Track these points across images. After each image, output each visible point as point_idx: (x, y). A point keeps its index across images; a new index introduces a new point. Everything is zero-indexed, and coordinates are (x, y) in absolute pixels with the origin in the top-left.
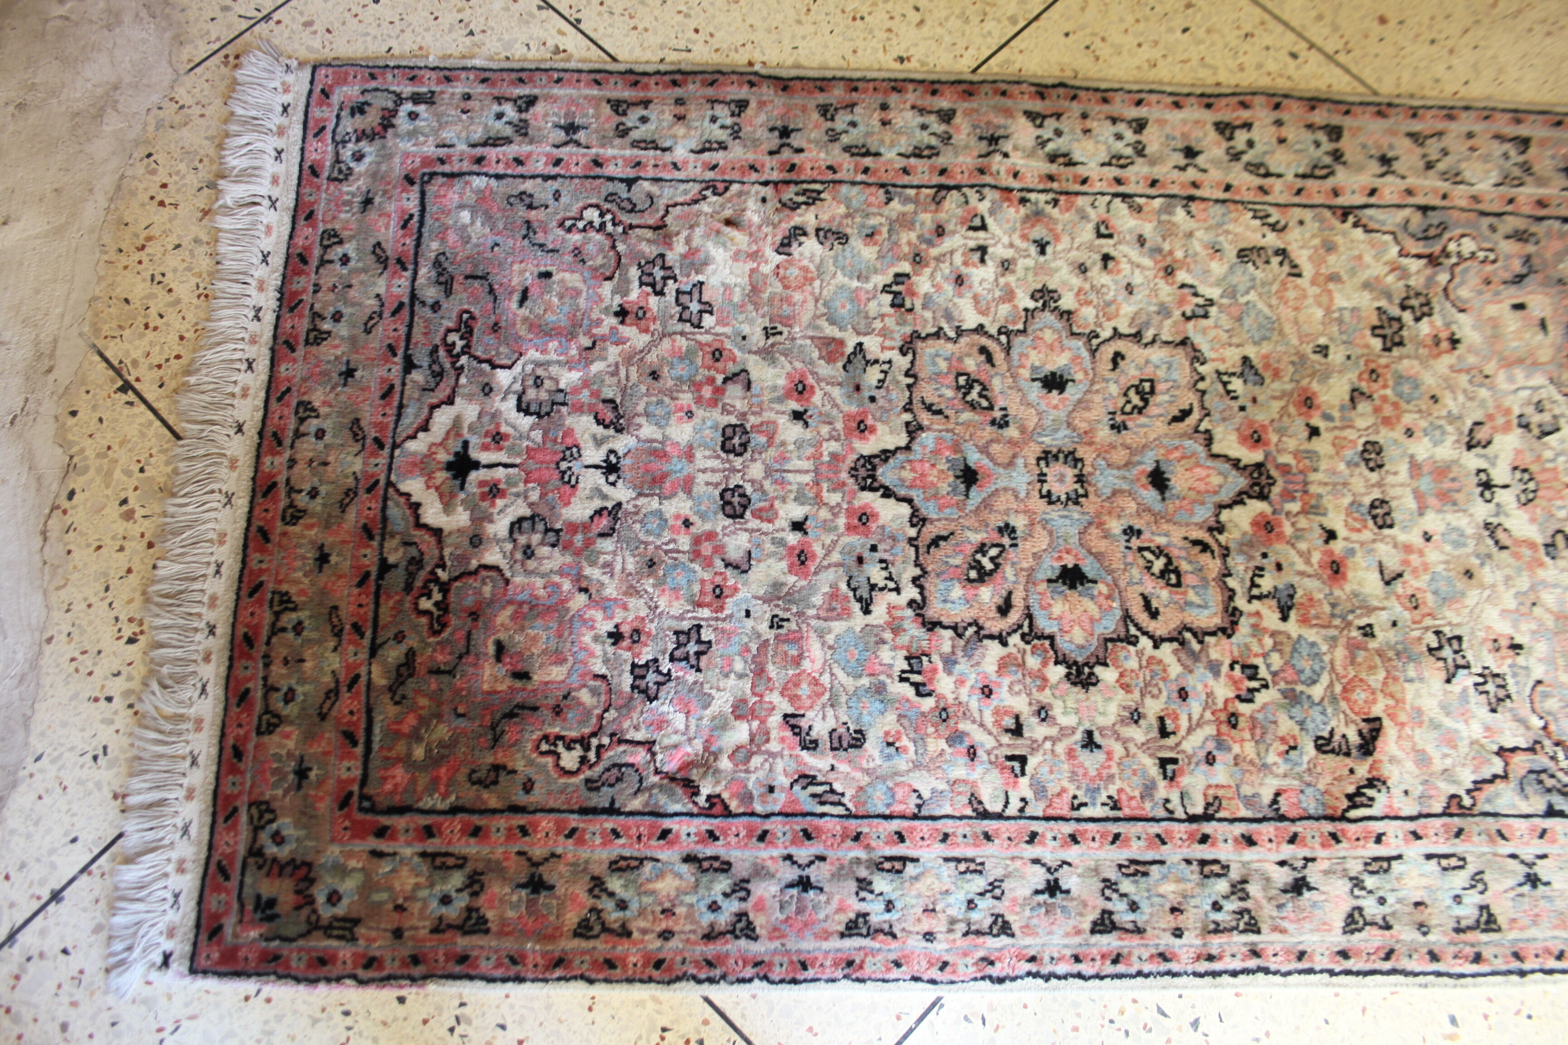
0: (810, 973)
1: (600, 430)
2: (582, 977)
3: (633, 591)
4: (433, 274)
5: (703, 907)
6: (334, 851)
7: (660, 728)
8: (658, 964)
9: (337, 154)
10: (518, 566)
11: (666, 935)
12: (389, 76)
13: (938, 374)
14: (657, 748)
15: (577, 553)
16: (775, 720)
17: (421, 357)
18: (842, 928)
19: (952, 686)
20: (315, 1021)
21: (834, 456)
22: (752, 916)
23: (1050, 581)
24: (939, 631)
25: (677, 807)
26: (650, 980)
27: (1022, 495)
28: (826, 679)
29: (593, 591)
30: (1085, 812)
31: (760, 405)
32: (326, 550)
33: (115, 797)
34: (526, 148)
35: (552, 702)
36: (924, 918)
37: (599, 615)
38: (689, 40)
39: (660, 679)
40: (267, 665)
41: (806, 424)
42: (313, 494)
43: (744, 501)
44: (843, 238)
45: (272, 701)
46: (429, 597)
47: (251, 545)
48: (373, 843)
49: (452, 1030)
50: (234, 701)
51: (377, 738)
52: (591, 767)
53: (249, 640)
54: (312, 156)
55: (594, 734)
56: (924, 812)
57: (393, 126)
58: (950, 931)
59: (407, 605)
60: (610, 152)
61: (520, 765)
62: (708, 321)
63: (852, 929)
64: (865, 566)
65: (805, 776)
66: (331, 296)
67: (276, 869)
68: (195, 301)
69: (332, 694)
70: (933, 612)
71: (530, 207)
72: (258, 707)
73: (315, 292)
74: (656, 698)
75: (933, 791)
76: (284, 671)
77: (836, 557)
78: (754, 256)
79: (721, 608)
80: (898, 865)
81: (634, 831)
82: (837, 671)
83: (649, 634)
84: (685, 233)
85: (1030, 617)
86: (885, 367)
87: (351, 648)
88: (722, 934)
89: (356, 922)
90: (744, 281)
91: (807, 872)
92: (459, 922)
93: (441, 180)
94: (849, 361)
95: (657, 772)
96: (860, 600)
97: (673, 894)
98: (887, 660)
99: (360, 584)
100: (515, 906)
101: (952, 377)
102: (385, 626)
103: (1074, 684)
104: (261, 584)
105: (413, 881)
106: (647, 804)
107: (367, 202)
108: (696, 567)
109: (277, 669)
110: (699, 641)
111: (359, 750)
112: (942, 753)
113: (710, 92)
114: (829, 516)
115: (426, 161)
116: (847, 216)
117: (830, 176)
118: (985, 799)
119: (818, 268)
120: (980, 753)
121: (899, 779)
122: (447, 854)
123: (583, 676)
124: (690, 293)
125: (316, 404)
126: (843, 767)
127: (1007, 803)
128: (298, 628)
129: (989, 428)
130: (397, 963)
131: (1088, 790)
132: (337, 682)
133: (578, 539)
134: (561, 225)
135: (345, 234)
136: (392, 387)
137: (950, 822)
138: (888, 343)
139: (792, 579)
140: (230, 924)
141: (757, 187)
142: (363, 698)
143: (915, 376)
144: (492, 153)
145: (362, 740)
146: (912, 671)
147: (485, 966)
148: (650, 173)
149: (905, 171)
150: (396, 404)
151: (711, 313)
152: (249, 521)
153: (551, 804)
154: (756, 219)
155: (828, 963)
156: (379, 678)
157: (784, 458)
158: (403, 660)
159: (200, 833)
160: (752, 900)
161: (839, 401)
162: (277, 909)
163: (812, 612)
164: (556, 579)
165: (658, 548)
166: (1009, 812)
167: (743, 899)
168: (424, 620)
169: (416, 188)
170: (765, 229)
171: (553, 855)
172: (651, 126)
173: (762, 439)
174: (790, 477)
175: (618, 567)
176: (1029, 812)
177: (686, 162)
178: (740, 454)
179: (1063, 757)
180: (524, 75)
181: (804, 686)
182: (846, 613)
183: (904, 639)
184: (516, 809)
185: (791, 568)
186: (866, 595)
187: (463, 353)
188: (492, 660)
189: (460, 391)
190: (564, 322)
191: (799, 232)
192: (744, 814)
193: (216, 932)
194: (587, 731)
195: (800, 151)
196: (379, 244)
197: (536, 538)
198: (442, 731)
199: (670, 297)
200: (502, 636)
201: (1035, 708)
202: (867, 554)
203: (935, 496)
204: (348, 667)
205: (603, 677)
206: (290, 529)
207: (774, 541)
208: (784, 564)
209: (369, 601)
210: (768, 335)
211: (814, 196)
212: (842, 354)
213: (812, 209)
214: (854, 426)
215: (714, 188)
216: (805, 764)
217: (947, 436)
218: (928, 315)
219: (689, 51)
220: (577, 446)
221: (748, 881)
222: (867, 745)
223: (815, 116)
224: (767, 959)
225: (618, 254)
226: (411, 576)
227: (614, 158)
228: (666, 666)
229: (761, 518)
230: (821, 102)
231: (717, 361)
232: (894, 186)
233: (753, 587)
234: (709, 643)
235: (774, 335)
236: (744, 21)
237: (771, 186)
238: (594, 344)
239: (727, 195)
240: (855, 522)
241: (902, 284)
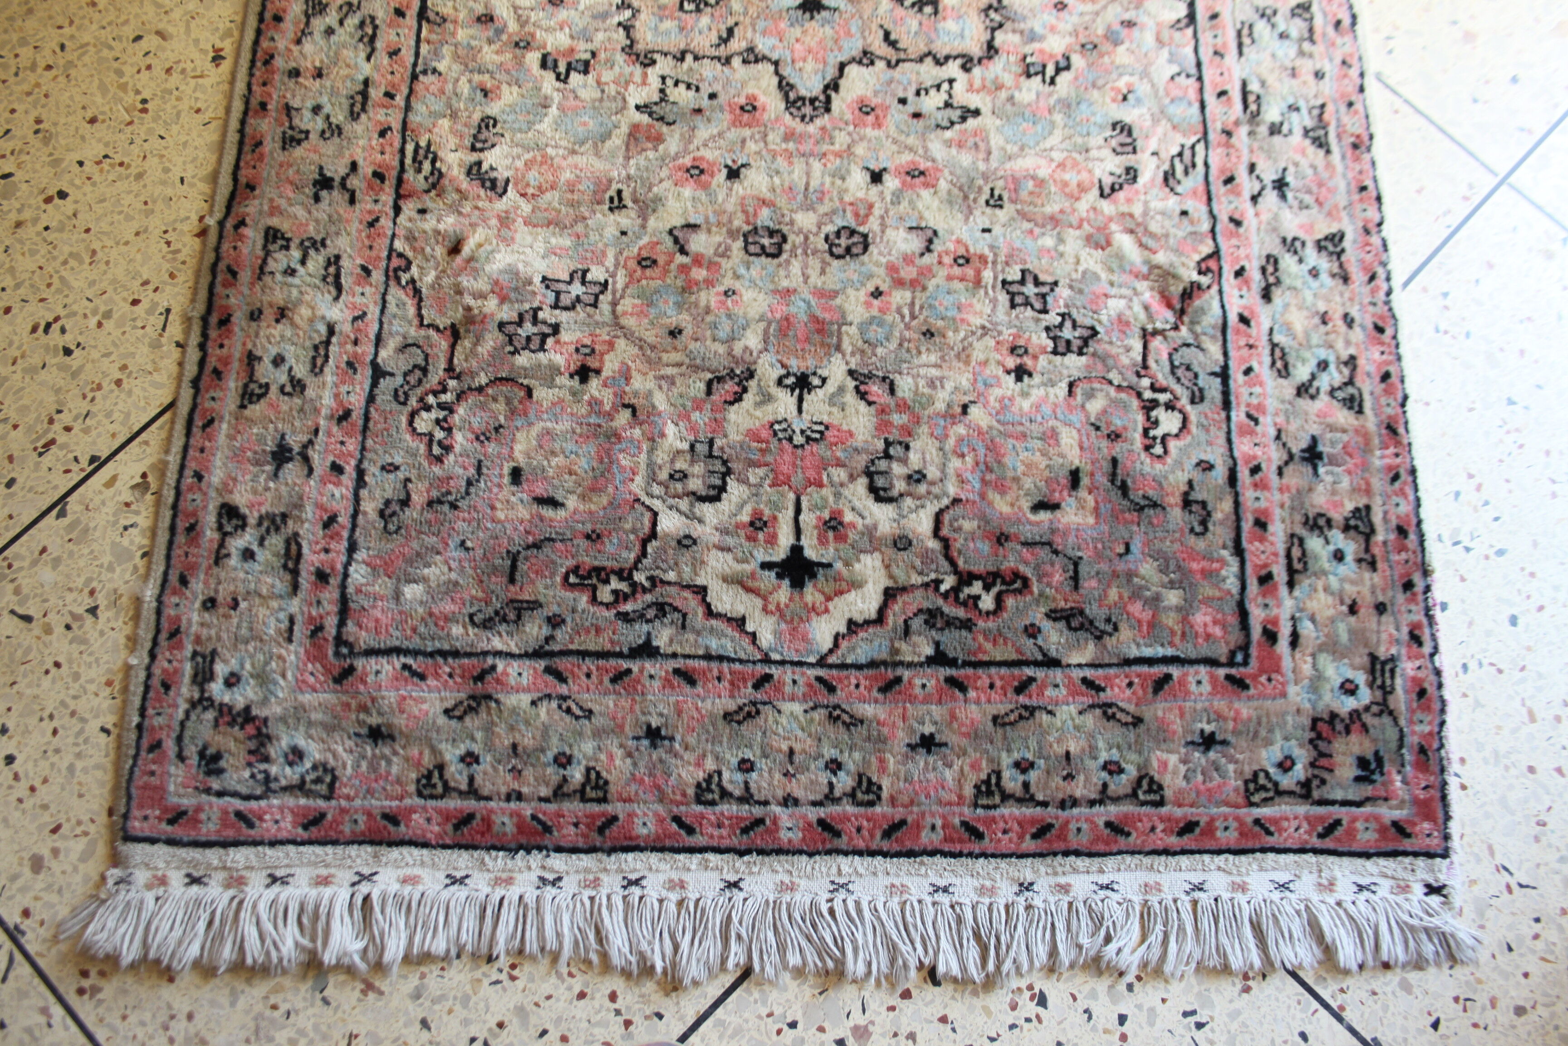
0: (1369, 183)
1: (749, 399)
2: (1403, 405)
3: (964, 355)
4: (503, 628)
5: (1314, 284)
6: (1297, 694)
7: (1128, 324)
8: (1380, 330)
9: (285, 789)
10: (936, 490)
11: (1348, 320)
12: (158, 721)
13: (682, 29)
14: (1150, 327)
15: (918, 421)
16: (1107, 207)
17: (635, 634)
18: (1321, 153)
19: (1056, 37)
20: (1478, 704)
21: (787, 138)
22: (1320, 236)
24: (997, 43)
25: (1216, 305)
26: (1394, 337)
28: (1058, 156)
29: (966, 399)
31: (718, 214)
32: (916, 739)
33: (1247, 990)
34: (309, 512)
35: (1104, 444)
36: (1301, 78)
37: (996, 393)
38: (150, 312)
39: (1068, 324)
40: (1075, 802)
41: (745, 166)
42: (834, 766)
43: (844, 234)
44: (488, 122)
45: (1121, 792)
46: (977, 598)
47: (908, 845)
48: (1283, 645)
49: (1468, 549)
50: (1122, 842)
51: (1160, 652)
52: (1176, 398)
53: (1043, 831)
54: (287, 826)
55: (1139, 395)
56: (1193, 71)
57: (247, 709)
58: (1312, 56)
59: (991, 624)
60: (326, 402)
61: (1182, 477)
62: (597, 274)
64: (924, 111)
65: (1166, 180)
66: (529, 773)
67: (1323, 762)
68: (519, 983)
69: (1109, 712)
70: (975, 48)
71: (405, 502)
72: (1127, 808)
73: (520, 797)
74: (1092, 328)
75: (1171, 61)
76: (1082, 778)
77: (913, 141)
78: (505, 221)
79: (983, 259)
80: (1251, 98)
81: (1245, 352)
82: (1048, 144)
83: (1016, 336)
84: (469, 300)
86: (670, 82)
87: (1049, 692)
88: (1341, 266)
89: (1373, 658)
90: (541, 233)
91: (1268, 183)
92: (1361, 539)
93: (351, 627)
94: (661, 119)
96: (963, 119)
97: (1305, 313)
98: (1033, 96)
99: (963, 689)
100: (1337, 478)
101: (683, 16)
102: (1019, 651)
104: (965, 824)
105: (1321, 595)
106: (1213, 337)
107: (376, 734)
108: (931, 284)
109: (1079, 789)
110: (1022, 282)
111: (1175, 671)
112: (1131, 52)
113: (245, 276)
114: (864, 144)
115: (315, 654)
116: (455, 117)
117: (395, 134)
118: (1174, 17)
119: (529, 150)
120: (1127, 16)
121: (1161, 93)
122: (1288, 556)
123: (1071, 409)
124: (558, 294)
125: (701, 775)
126: (1153, 144)
128: (1023, 766)
130: (1413, 607)
132: (1092, 706)
133: (899, 419)
134: (439, 460)
135: (428, 760)
136: (677, 671)
137: (1201, 50)
139: (943, 185)
140: (1389, 813)
141: (401, 219)
142: (1112, 671)
143: (683, 53)
144: (311, 559)
145: (1164, 669)
146: (1043, 73)
147: (1405, 508)
148: (366, 349)
149: (394, 53)
150: (703, 664)
151: (585, 272)
152: (872, 853)
153: (1222, 441)
154: (450, 220)
155: (1358, 167)
156: (1087, 652)
157: (790, 190)
158: (1062, 624)
159: (1286, 868)
160: (1302, 235)
161: (714, 131)
162: (1370, 756)
163: (981, 166)
164: (951, 442)
165: (908, 327)
167: (1303, 244)
168: (1010, 602)
169: (359, 664)
170: (468, 209)
171: (1278, 437)
172: (290, 352)
173: (765, 212)
174: (814, 184)
175: (934, 372)
177: (354, 306)
178: (784, 239)
180: (181, 525)
181: (1067, 177)
182: (980, 133)
183: (1008, 79)
184: (1232, 479)
185: (926, 185)
186: (958, 112)
187: (630, 577)
188: (1058, 513)
189: (686, 579)
190: (591, 448)
191: (474, 171)
192: (1214, 240)
193: (1400, 829)
194: (1135, 403)
195: (354, 166)
196: (447, 712)
197: (897, 469)
198: (1148, 569)
199: (563, 317)
200: (1026, 504)
202: (910, 108)
203: (836, 41)
204: (1074, 693)
205: (1071, 385)
206: (885, 794)
207: (896, 203)
208: (926, 194)
209: (983, 677)
210: (622, 207)
211: (422, 152)
212: (650, 126)
213: (440, 154)
214: (746, 116)
215: (396, 270)
216: (1153, 180)
217: (761, 24)
218: (600, 36)
219: (168, 311)
220: (772, 425)
221: (1284, 240)
222: (1127, 120)
223: (298, 152)
224: (1361, 224)
225: (492, 383)
226: (951, 623)
227: (337, 396)
228: (1053, 318)
229: (867, 216)
230: (278, 145)
231: (655, 262)
232: (415, 65)
233: (953, 223)
234: (1023, 272)
235: (620, 199)
236: (127, 243)
237: (401, 203)
238: (626, 406)
239: (410, 254)
240: (871, 118)
241: (556, 62)
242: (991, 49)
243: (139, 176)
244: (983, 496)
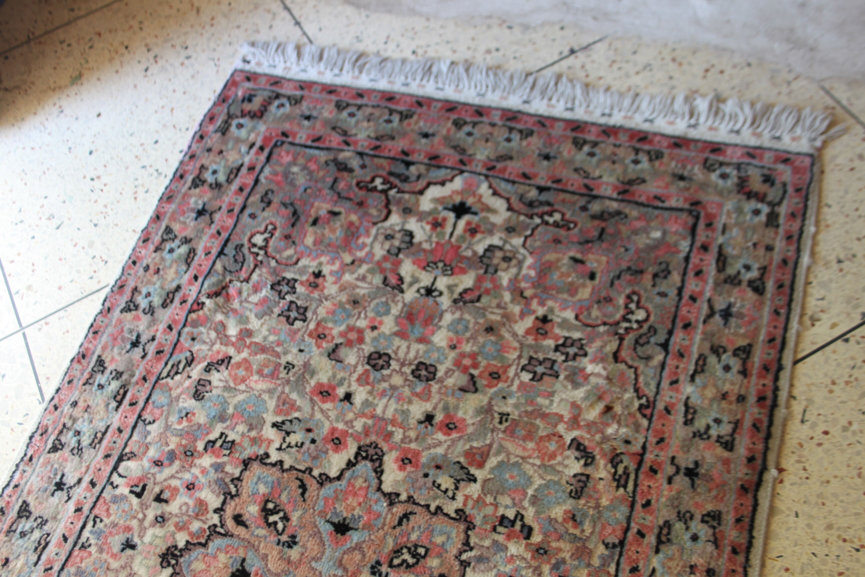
0: (91, 335)
1: (460, 289)
2: (146, 228)
3: (342, 289)
4: (612, 210)
5: (151, 290)
6: (262, 128)
7: (254, 287)
8: (134, 263)
9: (730, 165)
10: (383, 231)
11: (146, 269)
12: (797, 200)
13: (432, 534)
14: (244, 283)
15: (379, 263)
16: (231, 351)
17: (546, 197)
18: (103, 358)
19: (204, 465)
21: (390, 434)
22: (134, 312)
23: (244, 560)
24: (241, 468)
25: (205, 287)
26: (130, 258)
27: (313, 564)
28: (242, 387)
29: (351, 267)
30: (90, 524)
31: (446, 394)
32: (431, 138)
33: (334, 44)
34: (711, 280)
35: (294, 235)
36: (85, 405)
37: (335, 268)
38: (815, 425)
39: (283, 293)
40: (373, 106)
41: (420, 422)
42: (470, 134)
43: (379, 367)
44: (576, 495)
45: (353, 107)
46: (382, 184)
48: (258, 144)
51: (311, 151)
52: (249, 248)
53: (391, 100)
54: (729, 151)
56: (140, 424)
57: (749, 199)
58: (71, 417)
59: (381, 172)
60: (698, 338)
61: (266, 214)
62: (526, 377)
63: (100, 362)
64: (304, 432)
65: (192, 360)
66: (608, 153)
67: (266, 104)
69: (345, 134)
70: (256, 467)
71: (655, 276)
72: (352, 102)
74: (273, 289)
75: (149, 433)
76: (366, 114)
77: (318, 416)
78: (575, 422)
79: (310, 335)
80: (119, 398)
81: (204, 263)
82: (245, 396)
83: (312, 292)
84: (604, 373)
85: (225, 535)
86: (450, 494)
87: (367, 144)
88: (133, 296)
89: (224, 134)
90: (555, 408)
91: (141, 346)
92: (201, 177)
93: (691, 222)
94: (462, 468)
95: (231, 281)
96: (283, 423)
97: (165, 276)
98: (238, 429)
99: (403, 151)
100: (196, 202)
101: (426, 543)
102: (373, 161)
103: (168, 549)
104: (422, 107)
105: (231, 159)
106: (216, 271)
107: (682, 178)
108: (344, 328)
109: (369, 110)
110: (296, 319)
111: (309, 143)
112: (167, 444)
114: (347, 419)
115: (711, 216)
116: (598, 506)
117: (640, 501)
118: (130, 463)
119: (552, 466)
120: (157, 469)
121: (165, 414)
122: (236, 175)
123: (302, 253)
124: (552, 369)
125: (529, 139)
126: (187, 383)
127: (120, 476)
128: (389, 121)
129: (375, 558)
130: (195, 149)
131: (102, 531)
132: (351, 136)
133: (388, 265)
134: (635, 293)
135: (657, 163)
136: (530, 179)
137: (127, 436)
138: (470, 503)
139: (313, 383)
140: (249, 85)
141: (642, 440)
142: (336, 147)
143: (435, 514)
144: (711, 257)
145: (314, 144)
146: (224, 442)
147: (175, 186)
148: (671, 362)
150: (517, 180)
151: (532, 379)
153: (239, 226)
154: (610, 431)
155: (90, 345)
156: (343, 155)
157: (400, 399)
158: (349, 166)
160: (141, 315)
161: (432, 451)
162: (246, 103)
163: (287, 390)
164: (367, 250)
165: (365, 308)
166: (115, 475)
167: (144, 311)
168: (368, 179)
169: (687, 206)
170: (598, 437)
171: (212, 222)
172: (719, 372)
173: (418, 390)
174: (385, 400)
175: (361, 284)
176: (109, 487)
177: (677, 391)
178: (413, 372)
179: (128, 523)
180: (787, 290)
181: (244, 373)
182: (278, 412)
183: (246, 443)
184: (243, 209)
185: (321, 385)
186: (284, 427)
187: (543, 221)
188: (331, 209)
189: (515, 216)
190: (550, 282)
191: (589, 461)
192: (186, 320)
193: (248, 79)
194: (270, 250)
195: (670, 481)
196: (645, 182)
197: (397, 243)
198: (301, 180)
199: (552, 355)
200: (342, 217)
201: (166, 516)
202: (311, 435)
203: (336, 498)
204: (356, 142)
205: (296, 263)
206: (451, 122)
207: (343, 379)
208: (325, 381)
209: (391, 155)
210: (502, 415)
211: (622, 482)
212: (470, 464)
213: (610, 477)
214: (409, 456)
215: (647, 407)
216: (199, 363)
217: (379, 523)
218: (487, 543)
219: (803, 421)
220: (452, 274)
221: (152, 315)
222: (193, 401)
223: (709, 507)
224: (109, 315)
225: (598, 326)
226: (398, 176)
227: (691, 339)
228: (289, 298)
229: (362, 374)
230: (724, 516)
231: (491, 374)
232: (621, 555)
233: (317, 359)
234: (292, 324)
235: (501, 419)
236: (836, 477)
237: (641, 451)
238: (525, 298)
239: (638, 415)
240: (336, 435)
241: (521, 531)
242: (246, 464)
243: (829, 527)
244: (361, 223)
